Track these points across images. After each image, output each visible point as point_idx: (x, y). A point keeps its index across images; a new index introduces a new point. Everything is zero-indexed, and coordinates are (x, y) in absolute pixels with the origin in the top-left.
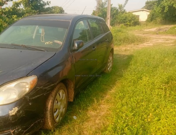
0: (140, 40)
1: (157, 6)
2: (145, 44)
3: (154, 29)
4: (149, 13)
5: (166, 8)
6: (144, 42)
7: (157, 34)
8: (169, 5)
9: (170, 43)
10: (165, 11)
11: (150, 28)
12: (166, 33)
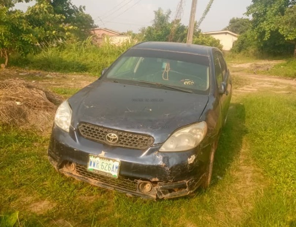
0: (237, 81)
1: (252, 28)
2: (245, 88)
3: (247, 65)
4: (236, 39)
5: (267, 34)
6: (243, 86)
7: (254, 73)
8: (272, 30)
9: (281, 89)
10: (266, 39)
11: (240, 63)
12: (268, 72)
